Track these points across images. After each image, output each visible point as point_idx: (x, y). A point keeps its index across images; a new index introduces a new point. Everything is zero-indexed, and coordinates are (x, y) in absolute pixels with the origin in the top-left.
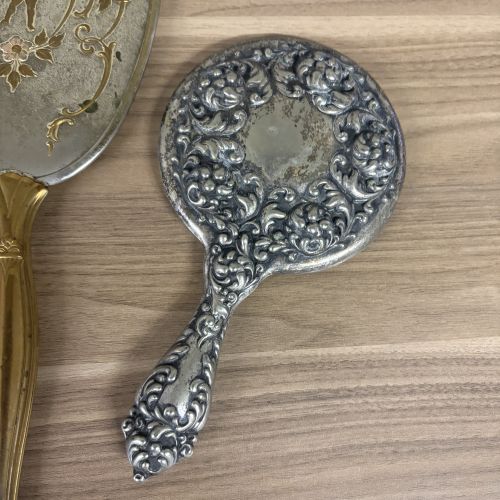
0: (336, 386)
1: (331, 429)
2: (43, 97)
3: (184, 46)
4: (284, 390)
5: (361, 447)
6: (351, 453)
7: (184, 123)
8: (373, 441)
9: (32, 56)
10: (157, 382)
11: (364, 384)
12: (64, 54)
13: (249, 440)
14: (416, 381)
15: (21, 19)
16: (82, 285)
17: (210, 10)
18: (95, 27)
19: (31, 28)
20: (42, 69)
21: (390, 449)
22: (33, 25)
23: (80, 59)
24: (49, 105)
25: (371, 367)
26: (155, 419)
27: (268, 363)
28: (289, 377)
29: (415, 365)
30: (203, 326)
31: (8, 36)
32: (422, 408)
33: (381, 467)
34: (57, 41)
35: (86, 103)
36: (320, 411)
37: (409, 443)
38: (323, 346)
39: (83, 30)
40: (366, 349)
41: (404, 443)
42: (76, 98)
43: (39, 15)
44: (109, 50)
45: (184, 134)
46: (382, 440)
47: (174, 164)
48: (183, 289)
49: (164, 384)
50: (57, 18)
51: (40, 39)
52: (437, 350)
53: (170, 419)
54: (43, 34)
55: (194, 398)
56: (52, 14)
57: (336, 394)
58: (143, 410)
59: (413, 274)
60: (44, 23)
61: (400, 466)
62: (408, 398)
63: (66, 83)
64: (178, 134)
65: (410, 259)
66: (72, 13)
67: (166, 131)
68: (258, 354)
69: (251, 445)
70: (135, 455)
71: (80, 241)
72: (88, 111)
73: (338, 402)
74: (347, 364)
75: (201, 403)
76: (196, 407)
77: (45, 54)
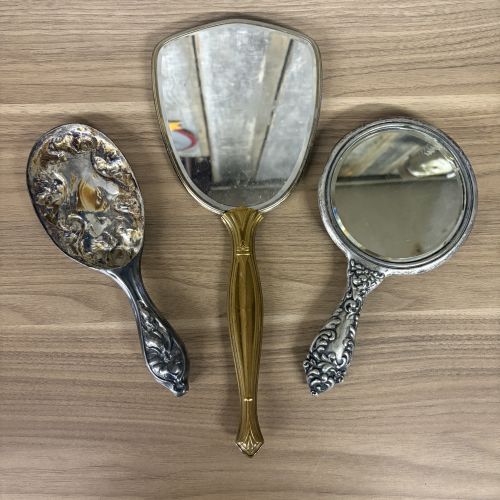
0: (423, 334)
1: (419, 360)
4: (392, 335)
5: (437, 371)
6: (432, 374)
8: (443, 367)
11: (440, 333)
13: (370, 364)
14: (472, 333)
16: (270, 269)
17: (345, 93)
21: (454, 373)
25: (445, 323)
27: (382, 319)
28: (395, 328)
29: (472, 323)
32: (476, 349)
33: (449, 383)
36: (413, 348)
37: (467, 369)
38: (416, 309)
40: (442, 312)
41: (464, 369)
46: (450, 367)
48: (330, 273)
52: (486, 313)
57: (423, 339)
59: (473, 267)
61: (462, 383)
62: (467, 342)
65: (471, 257)
68: (376, 314)
69: (372, 367)
73: (424, 343)
74: (429, 320)
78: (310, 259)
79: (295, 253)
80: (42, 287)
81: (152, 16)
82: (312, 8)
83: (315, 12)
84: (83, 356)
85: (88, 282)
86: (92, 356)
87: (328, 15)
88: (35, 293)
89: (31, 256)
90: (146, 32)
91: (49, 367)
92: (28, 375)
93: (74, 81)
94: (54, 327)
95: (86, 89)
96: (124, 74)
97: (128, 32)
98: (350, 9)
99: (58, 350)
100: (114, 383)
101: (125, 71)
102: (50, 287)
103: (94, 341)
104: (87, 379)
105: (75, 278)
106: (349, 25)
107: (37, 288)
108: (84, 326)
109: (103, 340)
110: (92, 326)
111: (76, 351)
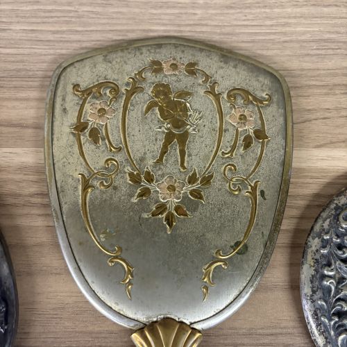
2: (197, 238)
7: (329, 265)
9: (185, 197)
15: (173, 159)
18: (241, 166)
19: (184, 168)
20: (195, 210)
22: (185, 165)
23: (229, 199)
31: (163, 176)
34: (207, 180)
35: (237, 244)
39: (230, 169)
42: (227, 239)
43: (190, 155)
44: (254, 189)
45: (330, 277)
47: (321, 308)
50: (206, 157)
51: (192, 180)
54: (195, 174)
56: (202, 154)
60: (196, 163)
63: (218, 224)
64: (324, 277)
66: (220, 153)
72: (240, 253)
77: (197, 194)
81: (63, 32)
82: (280, 29)
83: (285, 34)
87: (303, 38)
90: (52, 52)
96: (14, 107)
97: (26, 51)
98: (329, 32)
101: (16, 104)
106: (330, 52)
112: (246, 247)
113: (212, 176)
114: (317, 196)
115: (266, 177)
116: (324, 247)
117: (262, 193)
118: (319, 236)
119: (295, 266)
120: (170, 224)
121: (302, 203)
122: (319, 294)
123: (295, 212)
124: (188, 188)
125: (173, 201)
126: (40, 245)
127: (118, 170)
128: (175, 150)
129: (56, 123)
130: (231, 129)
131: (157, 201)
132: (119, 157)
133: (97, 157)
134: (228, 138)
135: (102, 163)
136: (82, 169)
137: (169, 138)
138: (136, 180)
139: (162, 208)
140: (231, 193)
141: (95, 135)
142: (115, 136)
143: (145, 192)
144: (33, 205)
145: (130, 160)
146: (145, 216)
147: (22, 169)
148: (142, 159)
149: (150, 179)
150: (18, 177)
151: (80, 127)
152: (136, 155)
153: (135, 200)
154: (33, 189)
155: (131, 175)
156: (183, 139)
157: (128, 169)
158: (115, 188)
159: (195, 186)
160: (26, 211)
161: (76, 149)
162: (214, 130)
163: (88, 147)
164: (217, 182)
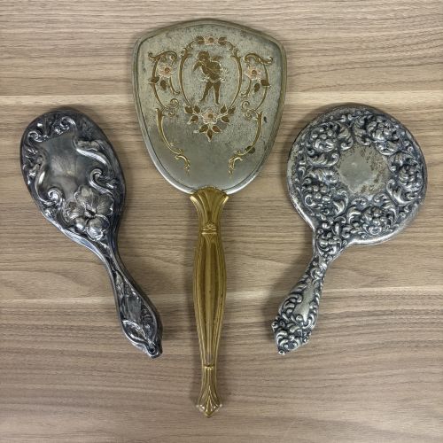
0: (384, 308)
1: (380, 333)
2: (226, 144)
3: (299, 110)
4: (355, 310)
5: (398, 343)
6: (392, 345)
7: (302, 159)
8: (404, 339)
9: (219, 121)
10: (291, 302)
11: (400, 308)
12: (236, 119)
13: (337, 336)
14: (430, 308)
16: (245, 248)
17: (313, 88)
18: (252, 102)
19: (218, 104)
20: (225, 128)
21: (414, 344)
22: (219, 102)
23: (245, 122)
24: (230, 150)
25: (404, 299)
26: (291, 322)
27: (347, 295)
28: (359, 303)
29: (430, 298)
30: (314, 273)
31: (205, 109)
32: (433, 323)
33: (409, 354)
34: (232, 111)
35: (249, 148)
36: (376, 322)
37: (425, 342)
38: (378, 286)
39: (246, 104)
40: (401, 289)
41: (421, 342)
42: (243, 145)
44: (260, 116)
45: (302, 165)
46: (409, 339)
47: (296, 183)
48: (299, 252)
49: (296, 304)
50: (231, 97)
51: (223, 111)
53: (300, 322)
54: (224, 107)
55: (311, 312)
56: (229, 95)
57: (384, 313)
58: (284, 317)
59: (429, 247)
60: (225, 101)
61: (420, 354)
62: (425, 317)
63: (238, 136)
64: (299, 166)
65: (428, 238)
66: (240, 95)
67: (291, 163)
68: (341, 290)
69: (337, 339)
70: (280, 341)
71: (243, 224)
72: (250, 152)
73: (385, 317)
74: (389, 296)
75: (315, 315)
76: (312, 316)
77: (226, 119)
78: (281, 239)
79: (267, 234)
80: (34, 264)
81: (137, 17)
82: (283, 11)
83: (286, 14)
84: (71, 328)
85: (77, 260)
86: (79, 328)
87: (299, 16)
88: (27, 270)
89: (24, 235)
90: (131, 31)
91: (39, 339)
92: (19, 345)
93: (65, 75)
94: (44, 301)
95: (76, 82)
96: (111, 69)
97: (114, 31)
98: (317, 13)
99: (47, 323)
100: (100, 353)
101: (111, 66)
102: (40, 264)
103: (82, 314)
104: (74, 349)
105: (64, 255)
106: (317, 26)
107: (29, 265)
108: (72, 301)
109: (89, 314)
110: (80, 301)
111: (65, 323)
112: (254, 149)
113: (234, 109)
114: (301, 122)
115: (268, 109)
116: (300, 150)
117: (265, 118)
118: (298, 144)
119: (283, 163)
120: (210, 137)
121: (291, 126)
122: (296, 175)
123: (287, 132)
124: (221, 116)
125: (211, 124)
126: (134, 152)
127: (178, 105)
128: (212, 93)
129: (140, 78)
130: (247, 80)
131: (202, 124)
132: (179, 98)
133: (166, 98)
134: (245, 85)
135: (169, 102)
136: (157, 105)
137: (209, 85)
138: (189, 111)
139: (205, 127)
140: (246, 119)
141: (163, 84)
142: (176, 85)
143: (195, 118)
144: (128, 129)
145: (185, 100)
146: (195, 132)
147: (119, 107)
148: (193, 99)
149: (197, 110)
150: (117, 112)
151: (154, 80)
152: (189, 97)
153: (189, 123)
154: (128, 119)
155: (186, 108)
156: (217, 86)
157: (184, 105)
158: (177, 116)
159: (225, 115)
160: (124, 132)
161: (153, 93)
162: (236, 80)
163: (160, 92)
164: (238, 112)
